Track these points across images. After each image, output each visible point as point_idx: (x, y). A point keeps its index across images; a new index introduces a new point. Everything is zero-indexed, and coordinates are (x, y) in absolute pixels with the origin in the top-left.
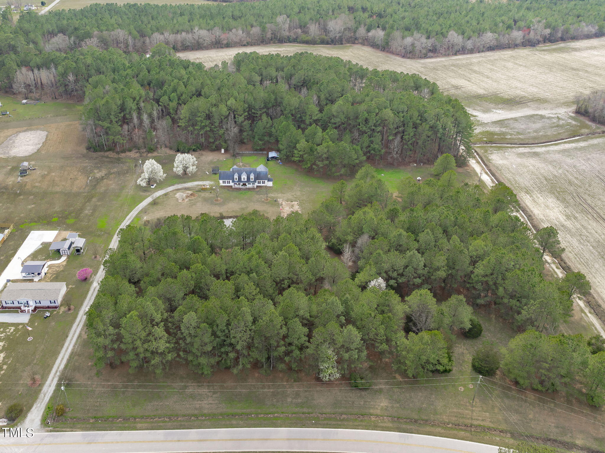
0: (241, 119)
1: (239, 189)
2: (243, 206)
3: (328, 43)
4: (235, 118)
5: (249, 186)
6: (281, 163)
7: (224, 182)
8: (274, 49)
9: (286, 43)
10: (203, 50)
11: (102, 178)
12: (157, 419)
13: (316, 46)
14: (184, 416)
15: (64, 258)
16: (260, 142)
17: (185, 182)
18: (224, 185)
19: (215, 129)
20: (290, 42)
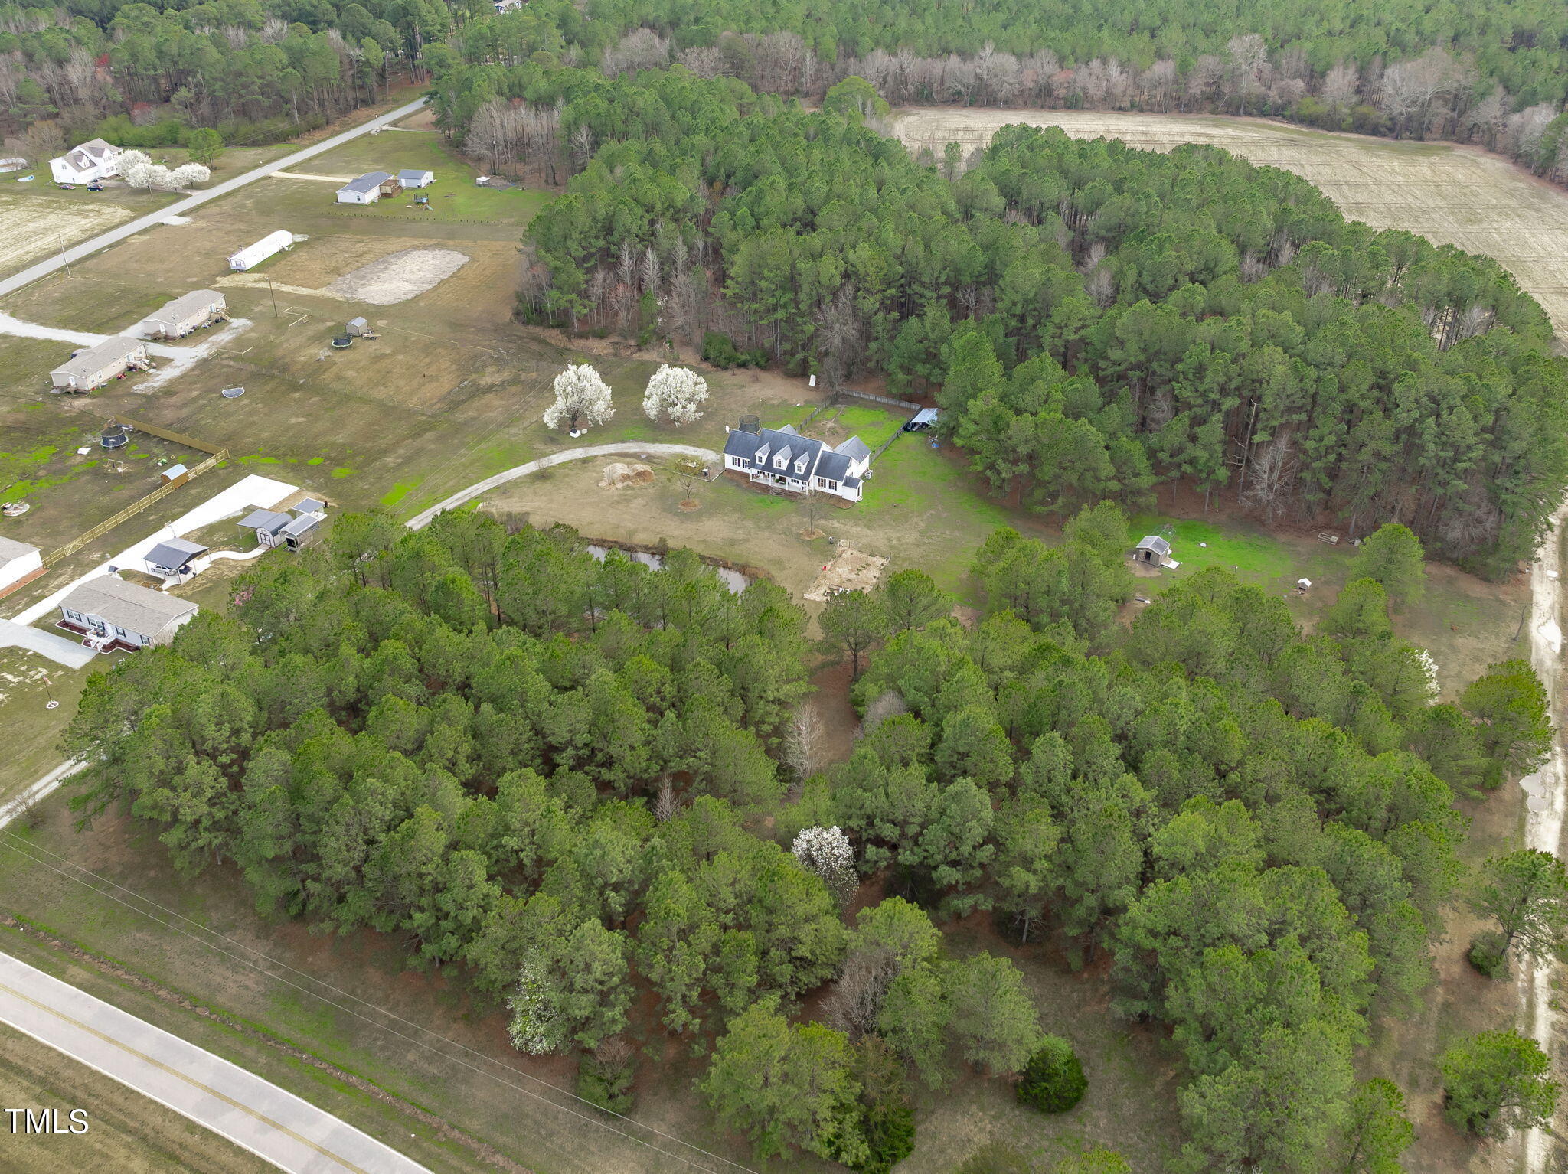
0: (869, 304)
1: (765, 489)
2: (740, 534)
3: (1375, 131)
4: (855, 298)
5: (793, 486)
6: (934, 446)
7: (735, 462)
8: (1198, 129)
9: (1251, 115)
10: (998, 107)
11: (490, 389)
12: (119, 973)
13: (1335, 134)
14: (175, 990)
15: (258, 552)
16: (901, 376)
17: (654, 441)
18: (736, 468)
19: (799, 319)
20: (1263, 114)
